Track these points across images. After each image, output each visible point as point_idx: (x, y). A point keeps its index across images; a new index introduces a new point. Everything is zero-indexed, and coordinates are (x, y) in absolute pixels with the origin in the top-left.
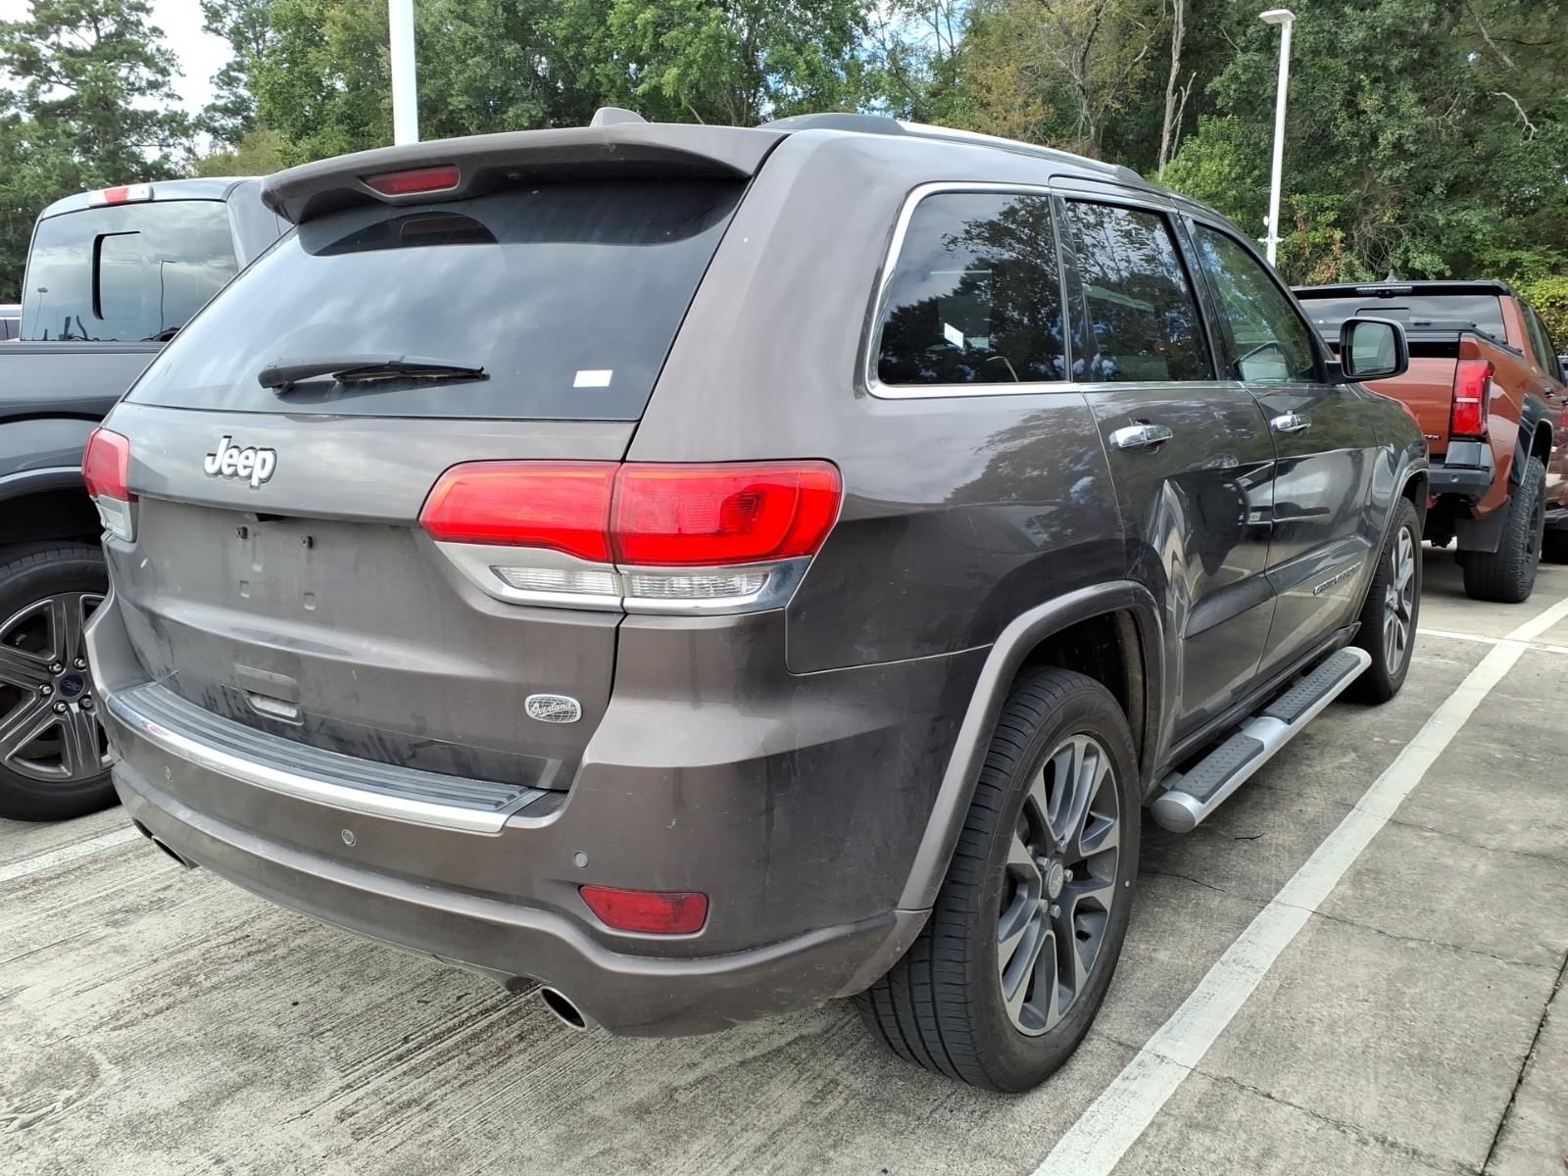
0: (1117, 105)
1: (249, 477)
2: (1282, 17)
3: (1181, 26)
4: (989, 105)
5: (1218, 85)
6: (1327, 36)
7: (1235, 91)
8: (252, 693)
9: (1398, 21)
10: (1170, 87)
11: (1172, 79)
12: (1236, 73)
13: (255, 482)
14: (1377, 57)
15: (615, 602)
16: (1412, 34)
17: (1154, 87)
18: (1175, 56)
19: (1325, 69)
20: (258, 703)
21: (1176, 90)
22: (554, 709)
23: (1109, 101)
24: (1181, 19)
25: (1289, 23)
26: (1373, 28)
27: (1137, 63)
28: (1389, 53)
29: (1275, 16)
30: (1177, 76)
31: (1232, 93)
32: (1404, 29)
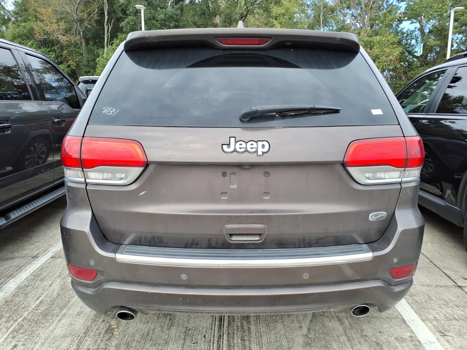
0: (89, 26)
1: (256, 152)
2: (141, 7)
3: (107, 5)
4: (44, 20)
5: (124, 24)
6: (153, 15)
7: (129, 27)
8: (231, 235)
9: (172, 14)
10: (105, 23)
11: (106, 21)
12: (129, 22)
13: (260, 153)
14: (167, 23)
15: (400, 180)
16: (175, 18)
17: (100, 22)
18: (106, 14)
19: (153, 24)
20: (234, 238)
21: (107, 24)
22: (379, 216)
23: (86, 24)
24: (106, 3)
25: (143, 10)
26: (165, 14)
27: (95, 14)
28: (170, 22)
29: (139, 7)
30: (107, 20)
31: (128, 27)
32: (173, 16)
